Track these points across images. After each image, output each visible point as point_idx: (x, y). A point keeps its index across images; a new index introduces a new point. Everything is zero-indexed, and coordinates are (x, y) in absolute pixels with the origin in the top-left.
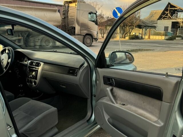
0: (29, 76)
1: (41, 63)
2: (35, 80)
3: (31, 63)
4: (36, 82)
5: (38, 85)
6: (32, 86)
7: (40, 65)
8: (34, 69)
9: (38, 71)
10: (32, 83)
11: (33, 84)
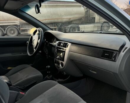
0: (57, 57)
1: (68, 43)
2: (63, 62)
3: (59, 44)
4: (63, 64)
5: (65, 67)
6: (59, 67)
7: (68, 45)
8: (62, 50)
9: (65, 52)
10: (59, 65)
11: (61, 65)
